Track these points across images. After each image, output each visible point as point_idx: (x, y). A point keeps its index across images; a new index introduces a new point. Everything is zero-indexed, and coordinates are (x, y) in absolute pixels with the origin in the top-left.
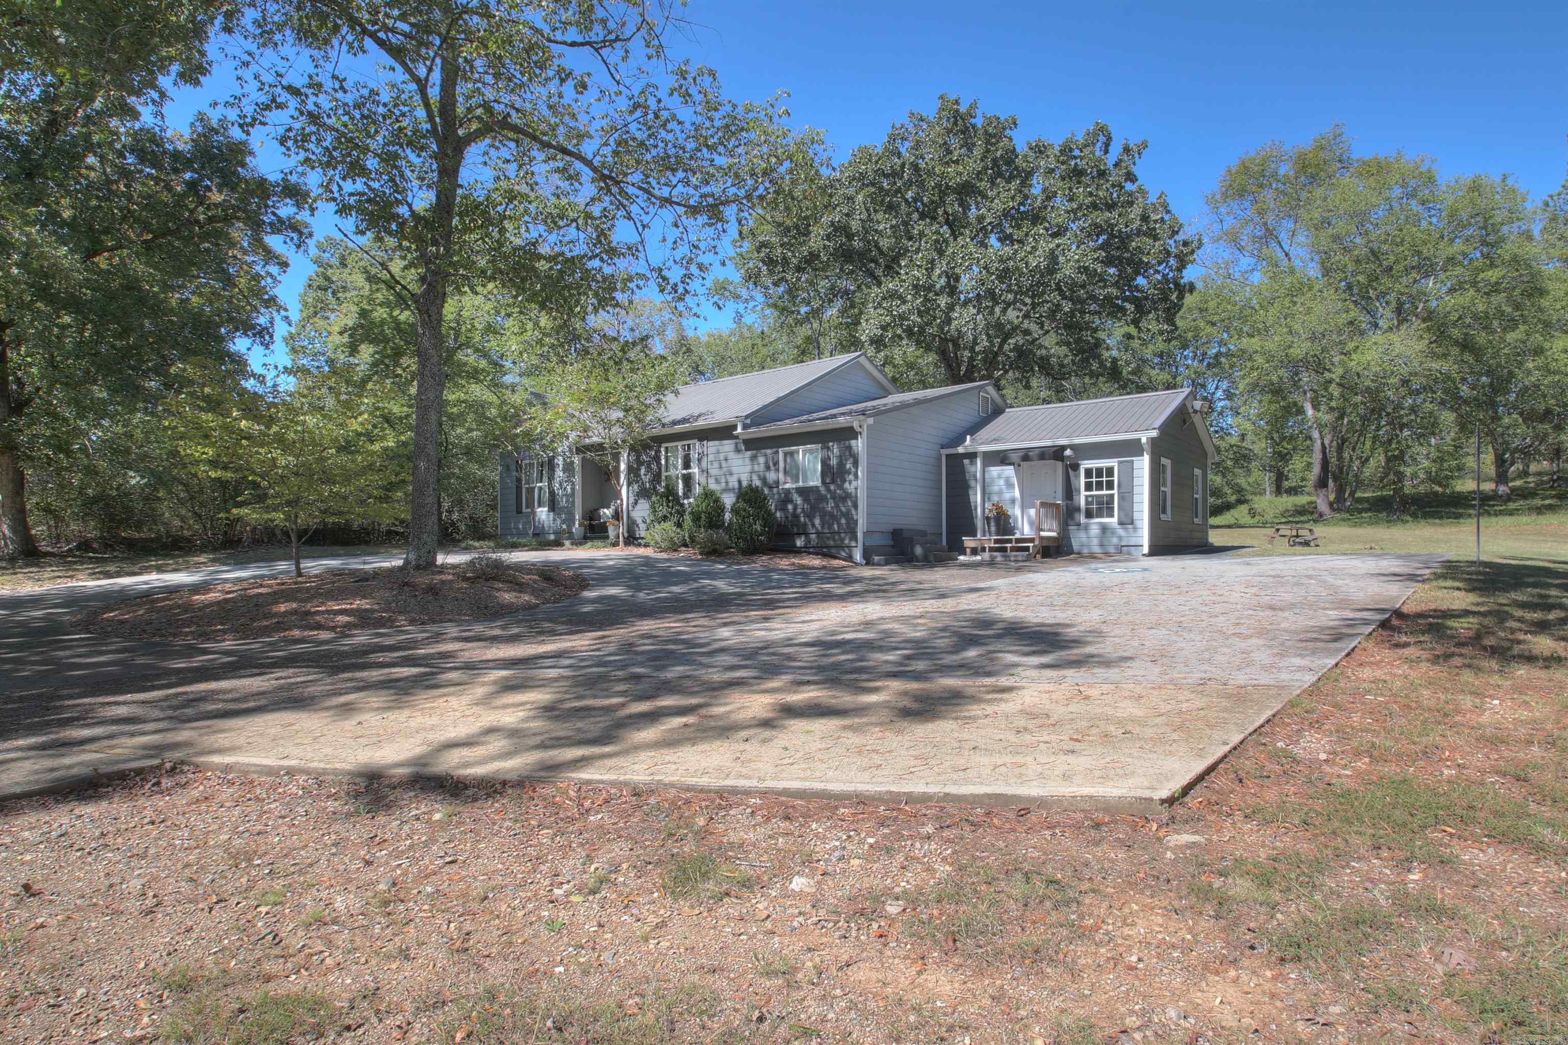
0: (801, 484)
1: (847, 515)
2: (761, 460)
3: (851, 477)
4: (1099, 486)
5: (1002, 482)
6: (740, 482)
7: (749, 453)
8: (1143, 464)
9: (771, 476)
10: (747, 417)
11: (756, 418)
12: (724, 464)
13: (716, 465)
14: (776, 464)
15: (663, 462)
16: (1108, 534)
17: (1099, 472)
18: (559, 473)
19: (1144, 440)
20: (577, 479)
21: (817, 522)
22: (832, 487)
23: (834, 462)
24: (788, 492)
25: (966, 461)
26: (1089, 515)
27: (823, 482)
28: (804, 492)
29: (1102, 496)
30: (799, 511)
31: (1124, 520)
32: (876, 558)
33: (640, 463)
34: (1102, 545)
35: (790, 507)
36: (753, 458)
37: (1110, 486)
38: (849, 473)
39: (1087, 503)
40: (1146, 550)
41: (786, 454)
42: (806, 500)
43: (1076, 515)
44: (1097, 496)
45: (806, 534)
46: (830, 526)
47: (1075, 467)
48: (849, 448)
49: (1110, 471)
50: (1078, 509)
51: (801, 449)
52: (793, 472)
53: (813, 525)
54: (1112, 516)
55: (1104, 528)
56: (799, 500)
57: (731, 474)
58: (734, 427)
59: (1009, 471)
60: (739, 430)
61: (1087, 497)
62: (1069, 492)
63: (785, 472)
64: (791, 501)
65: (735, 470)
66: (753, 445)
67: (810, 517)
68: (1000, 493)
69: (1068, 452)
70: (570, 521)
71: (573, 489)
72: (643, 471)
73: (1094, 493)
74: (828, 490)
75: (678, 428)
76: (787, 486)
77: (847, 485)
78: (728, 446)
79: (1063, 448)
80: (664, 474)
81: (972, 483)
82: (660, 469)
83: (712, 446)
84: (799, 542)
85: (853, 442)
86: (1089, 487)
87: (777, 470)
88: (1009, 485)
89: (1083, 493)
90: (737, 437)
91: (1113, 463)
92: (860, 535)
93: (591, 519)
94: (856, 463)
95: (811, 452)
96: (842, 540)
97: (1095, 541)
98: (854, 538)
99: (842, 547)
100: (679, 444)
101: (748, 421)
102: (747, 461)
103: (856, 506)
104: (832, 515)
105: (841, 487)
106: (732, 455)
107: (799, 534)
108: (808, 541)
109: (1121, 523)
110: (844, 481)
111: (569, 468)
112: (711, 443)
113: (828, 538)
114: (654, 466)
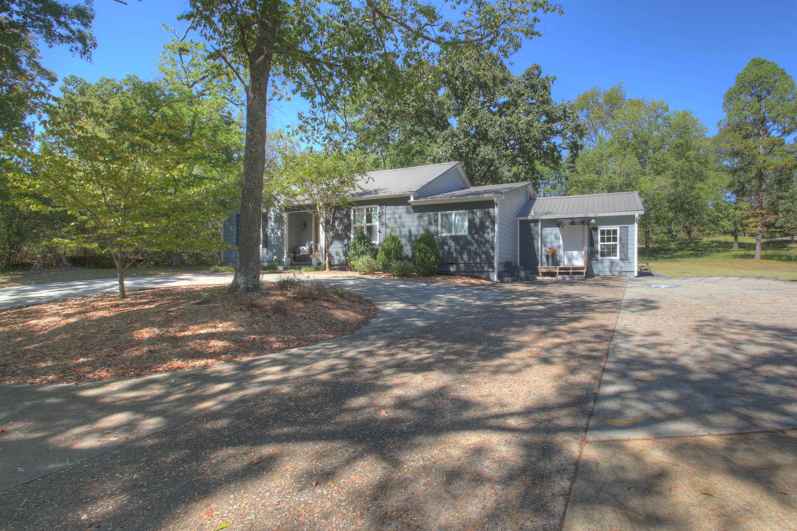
0: (453, 234)
1: (487, 253)
2: (426, 218)
3: (489, 230)
4: (609, 240)
5: (553, 236)
6: (410, 232)
7: (416, 215)
8: (634, 229)
9: (433, 228)
10: (416, 192)
11: (420, 193)
12: (398, 220)
13: (392, 221)
14: (436, 221)
15: (352, 218)
16: (614, 265)
17: (609, 232)
18: (271, 223)
19: (637, 216)
20: (285, 227)
21: (465, 257)
22: (476, 236)
23: (477, 221)
24: (445, 238)
25: (532, 224)
26: (603, 254)
27: (470, 233)
28: (456, 239)
29: (610, 245)
30: (452, 250)
31: (624, 257)
32: (506, 279)
33: (335, 219)
34: (611, 271)
35: (446, 248)
36: (420, 218)
37: (615, 239)
38: (488, 228)
39: (602, 248)
40: (636, 274)
41: (442, 216)
42: (457, 243)
43: (596, 255)
44: (607, 245)
45: (457, 264)
46: (474, 259)
47: (596, 229)
48: (488, 213)
49: (615, 232)
50: (597, 252)
51: (454, 213)
52: (448, 226)
53: (462, 259)
54: (616, 256)
55: (612, 263)
56: (453, 244)
57: (404, 227)
58: (409, 198)
59: (556, 230)
60: (412, 199)
61: (601, 245)
62: (592, 243)
63: (442, 226)
64: (447, 244)
65: (406, 224)
66: (419, 209)
67: (461, 253)
68: (551, 242)
69: (593, 221)
70: (280, 254)
71: (282, 234)
72: (337, 223)
73: (606, 243)
74: (473, 238)
75: (366, 197)
76: (444, 235)
77: (486, 235)
78: (401, 209)
79: (591, 218)
80: (353, 225)
81: (536, 236)
82: (350, 223)
83: (389, 210)
84: (452, 269)
85: (491, 210)
86: (603, 240)
87: (437, 225)
88: (557, 238)
89: (600, 243)
90: (409, 204)
91: (617, 228)
92: (496, 265)
93: (294, 253)
94: (493, 223)
95: (460, 215)
96: (483, 268)
97: (607, 269)
98: (491, 265)
99: (482, 272)
100: (365, 208)
101: (416, 195)
102: (416, 219)
103: (493, 248)
104: (475, 253)
105: (482, 236)
106: (404, 215)
107: (452, 264)
108: (458, 268)
109: (621, 259)
110: (484, 232)
111: (279, 219)
112: (388, 207)
113: (473, 267)
114: (345, 221)
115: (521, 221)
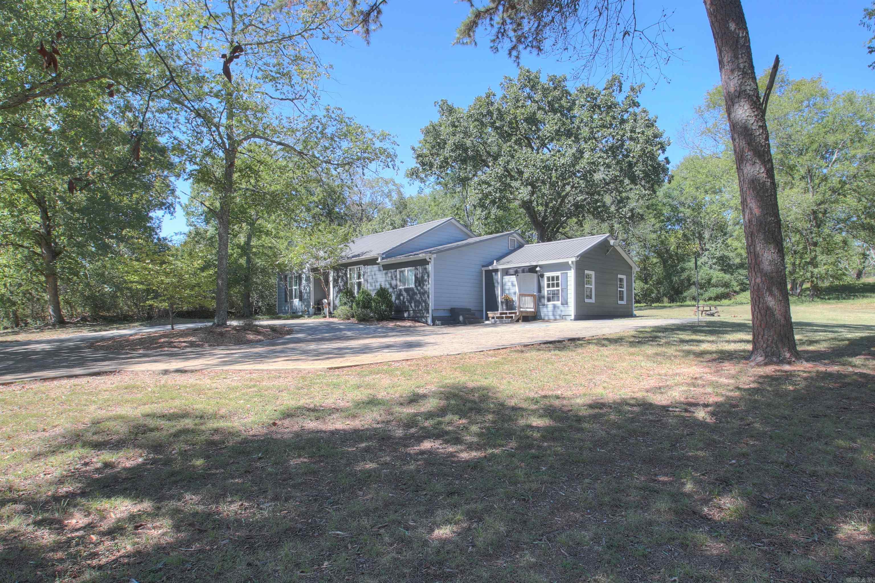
0: (406, 287)
1: (425, 302)
2: (390, 275)
3: (427, 283)
4: (553, 286)
5: (510, 284)
6: (381, 285)
7: (384, 272)
8: (571, 274)
9: (394, 283)
10: (383, 254)
11: (388, 254)
12: (374, 277)
13: (371, 277)
14: (396, 277)
15: (348, 276)
16: (556, 309)
17: (553, 278)
18: (304, 282)
19: (570, 263)
20: (312, 285)
21: (413, 305)
22: (419, 288)
23: (419, 276)
24: (400, 290)
25: (494, 274)
26: (549, 300)
27: (415, 286)
28: (407, 290)
29: (554, 291)
30: (405, 300)
31: (564, 302)
32: (437, 322)
33: (338, 277)
34: (554, 315)
35: (402, 298)
36: (386, 274)
37: (558, 285)
38: (426, 281)
39: (548, 294)
40: (573, 317)
41: (400, 272)
42: (408, 294)
43: (542, 300)
44: (553, 291)
45: (409, 311)
46: (418, 307)
47: (542, 276)
48: (426, 269)
49: (558, 278)
50: (544, 297)
51: (406, 269)
52: (403, 281)
53: (411, 307)
54: (559, 300)
55: (555, 306)
56: (405, 294)
57: (377, 282)
58: (377, 259)
59: (513, 278)
60: (379, 260)
61: (548, 291)
62: (540, 289)
63: (400, 281)
64: (402, 295)
65: (378, 280)
66: (387, 267)
67: (410, 302)
68: (509, 289)
69: (538, 269)
70: (308, 306)
71: (310, 290)
72: (340, 281)
73: (551, 289)
74: (417, 289)
75: (354, 259)
76: (401, 288)
77: (425, 287)
78: (376, 267)
79: (536, 266)
80: (349, 282)
81: (496, 284)
82: (347, 279)
83: (369, 268)
84: (406, 315)
85: (427, 266)
86: (548, 286)
87: (396, 280)
88: (513, 285)
89: (546, 289)
90: (378, 264)
91: (558, 273)
92: (430, 311)
93: (318, 304)
94: (428, 276)
95: (411, 270)
96: (423, 314)
97: (551, 314)
98: (428, 312)
99: (423, 317)
100: (355, 267)
101: (384, 256)
102: (384, 276)
103: (428, 297)
104: (418, 301)
105: (422, 288)
106: (377, 272)
107: (406, 311)
108: (409, 314)
109: (562, 304)
110: (424, 285)
111: (308, 279)
112: (369, 267)
113: (417, 313)
114: (345, 278)
115: (486, 271)
